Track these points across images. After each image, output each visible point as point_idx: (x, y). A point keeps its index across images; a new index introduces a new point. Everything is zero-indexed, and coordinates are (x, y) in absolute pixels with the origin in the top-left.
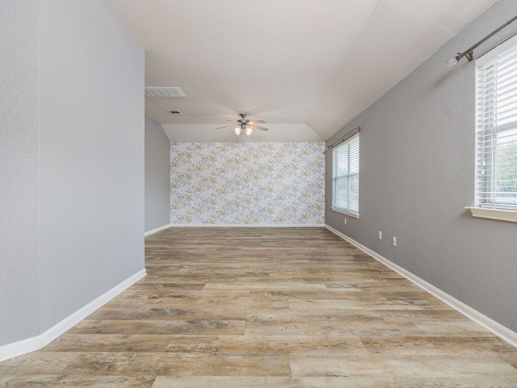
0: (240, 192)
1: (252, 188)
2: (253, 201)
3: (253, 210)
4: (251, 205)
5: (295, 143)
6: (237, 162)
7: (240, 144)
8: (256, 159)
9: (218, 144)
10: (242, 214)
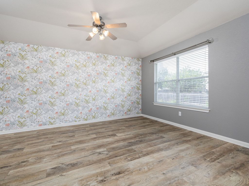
0: (80, 93)
1: (90, 90)
2: (91, 101)
3: (91, 109)
4: (90, 105)
5: (123, 57)
6: (78, 68)
7: (80, 52)
8: (94, 67)
9: (57, 50)
10: (81, 112)
